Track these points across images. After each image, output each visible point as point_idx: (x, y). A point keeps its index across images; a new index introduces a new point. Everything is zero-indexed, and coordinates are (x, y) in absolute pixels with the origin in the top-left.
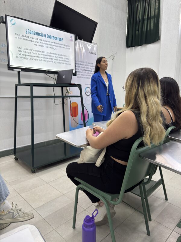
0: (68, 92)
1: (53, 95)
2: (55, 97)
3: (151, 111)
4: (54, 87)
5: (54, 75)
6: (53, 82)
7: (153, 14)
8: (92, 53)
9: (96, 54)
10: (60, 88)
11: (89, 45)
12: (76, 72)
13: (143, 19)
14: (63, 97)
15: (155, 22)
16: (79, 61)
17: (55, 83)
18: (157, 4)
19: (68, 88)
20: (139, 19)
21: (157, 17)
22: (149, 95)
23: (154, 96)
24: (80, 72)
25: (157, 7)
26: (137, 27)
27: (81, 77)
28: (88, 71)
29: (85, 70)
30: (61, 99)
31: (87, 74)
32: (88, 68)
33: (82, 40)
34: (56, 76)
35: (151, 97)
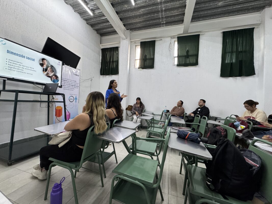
0: (53, 98)
1: (40, 100)
2: (41, 102)
3: (99, 114)
4: (41, 94)
5: (42, 86)
6: (40, 91)
7: (115, 60)
8: (76, 75)
9: (79, 76)
10: (47, 96)
11: (74, 70)
12: (61, 85)
13: (110, 62)
14: (49, 102)
15: (116, 64)
16: (65, 79)
17: (42, 92)
18: (117, 56)
19: (54, 96)
20: (108, 61)
21: (117, 62)
22: (98, 106)
23: (101, 107)
24: (65, 86)
25: (117, 57)
26: (107, 65)
27: (66, 89)
28: (72, 86)
29: (70, 85)
30: (47, 104)
31: (71, 88)
32: (72, 84)
33: (68, 66)
34: (44, 86)
35: (100, 107)
